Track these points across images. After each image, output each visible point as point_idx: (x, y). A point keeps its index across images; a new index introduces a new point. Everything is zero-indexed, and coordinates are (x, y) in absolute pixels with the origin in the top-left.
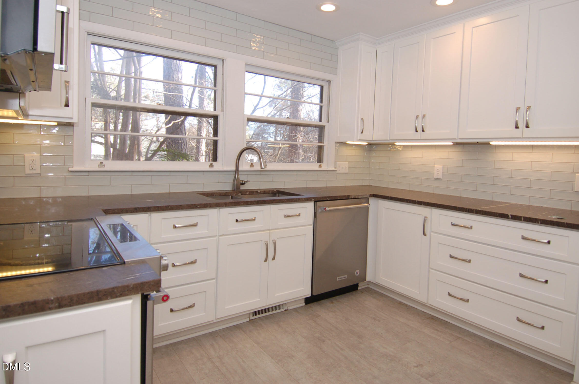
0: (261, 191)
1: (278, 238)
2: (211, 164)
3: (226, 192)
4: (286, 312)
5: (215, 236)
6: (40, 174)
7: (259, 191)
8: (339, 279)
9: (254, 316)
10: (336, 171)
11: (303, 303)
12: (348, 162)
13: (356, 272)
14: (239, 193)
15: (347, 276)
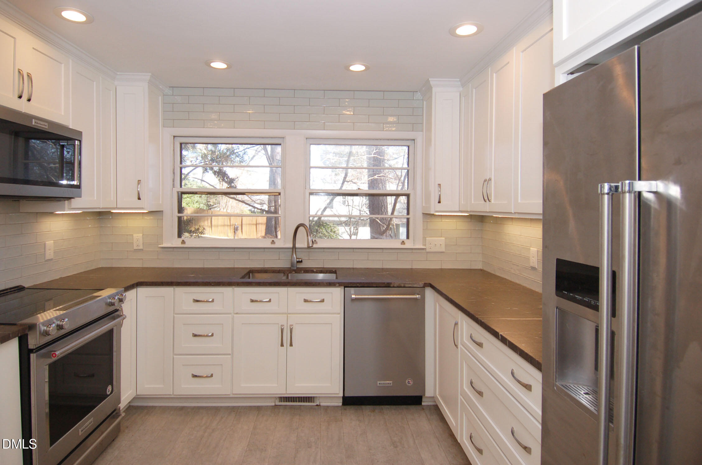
0: (317, 270)
1: (296, 324)
2: (273, 241)
3: (280, 270)
4: (317, 407)
5: (230, 314)
6: (143, 249)
7: (315, 270)
8: (379, 384)
9: (280, 402)
10: (425, 249)
11: (341, 403)
12: (444, 238)
13: (407, 381)
14: (293, 271)
15: (393, 383)
